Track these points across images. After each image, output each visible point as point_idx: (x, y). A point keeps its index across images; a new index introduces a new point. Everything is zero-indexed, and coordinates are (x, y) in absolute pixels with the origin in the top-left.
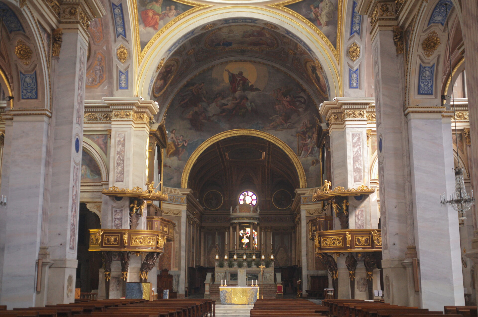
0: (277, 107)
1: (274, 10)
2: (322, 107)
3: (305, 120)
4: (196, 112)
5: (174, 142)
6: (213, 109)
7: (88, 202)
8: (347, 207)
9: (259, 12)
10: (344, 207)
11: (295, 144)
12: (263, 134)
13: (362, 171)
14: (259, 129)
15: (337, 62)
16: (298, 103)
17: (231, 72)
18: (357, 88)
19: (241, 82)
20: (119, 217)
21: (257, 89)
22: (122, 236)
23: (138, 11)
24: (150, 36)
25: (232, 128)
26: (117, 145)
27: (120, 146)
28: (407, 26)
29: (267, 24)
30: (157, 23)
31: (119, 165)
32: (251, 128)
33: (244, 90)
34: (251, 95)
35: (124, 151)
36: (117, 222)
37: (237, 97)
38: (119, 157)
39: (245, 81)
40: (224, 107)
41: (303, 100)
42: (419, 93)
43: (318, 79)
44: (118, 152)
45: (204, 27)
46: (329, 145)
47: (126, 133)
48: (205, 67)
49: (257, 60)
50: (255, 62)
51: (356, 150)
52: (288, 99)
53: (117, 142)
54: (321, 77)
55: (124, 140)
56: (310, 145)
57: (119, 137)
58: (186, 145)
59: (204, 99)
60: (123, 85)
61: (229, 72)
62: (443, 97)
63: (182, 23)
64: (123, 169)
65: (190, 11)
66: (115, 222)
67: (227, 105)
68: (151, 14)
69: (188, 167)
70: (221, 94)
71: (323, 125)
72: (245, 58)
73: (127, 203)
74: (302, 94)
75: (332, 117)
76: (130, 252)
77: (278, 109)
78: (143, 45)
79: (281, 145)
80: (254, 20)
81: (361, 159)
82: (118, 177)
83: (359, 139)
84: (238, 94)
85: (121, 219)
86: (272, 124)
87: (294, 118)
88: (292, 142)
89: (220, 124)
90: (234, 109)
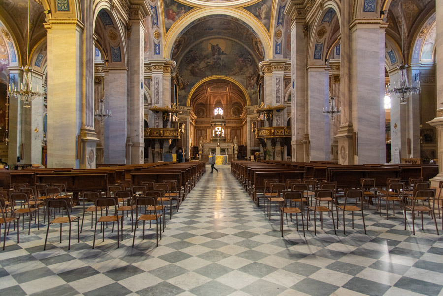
0: (236, 63)
1: (237, 10)
2: (260, 64)
3: (250, 70)
4: (194, 66)
5: (182, 82)
6: (202, 65)
8: (272, 115)
9: (229, 11)
10: (271, 116)
11: (245, 83)
14: (226, 75)
15: (269, 40)
16: (247, 61)
18: (279, 54)
19: (217, 50)
20: (157, 121)
21: (226, 54)
22: (160, 131)
23: (165, 10)
24: (171, 25)
25: (212, 75)
26: (155, 84)
27: (157, 85)
28: (310, 22)
29: (233, 18)
30: (174, 17)
31: (157, 95)
32: (222, 75)
33: (219, 54)
34: (222, 57)
35: (159, 88)
36: (157, 124)
37: (215, 58)
38: (157, 91)
39: (219, 49)
40: (209, 63)
41: (249, 60)
42: (315, 58)
43: (258, 49)
44: (156, 88)
45: (199, 20)
46: (264, 84)
47: (160, 78)
48: (198, 42)
49: (227, 38)
50: (225, 39)
51: (277, 86)
52: (242, 59)
53: (155, 82)
54: (260, 47)
55: (159, 82)
56: (253, 84)
57: (156, 80)
58: (188, 84)
59: (198, 59)
60: (157, 52)
61: (211, 44)
62: (326, 60)
63: (188, 17)
64: (159, 97)
65: (192, 10)
68: (171, 12)
69: (190, 95)
70: (207, 57)
71: (261, 74)
72: (220, 36)
73: (162, 115)
74: (249, 56)
75: (266, 69)
76: (164, 139)
78: (167, 29)
79: (237, 84)
80: (226, 16)
81: (280, 91)
82: (156, 101)
83: (279, 81)
84: (215, 56)
85: (159, 123)
86: (233, 72)
87: (245, 69)
88: (243, 82)
89: (206, 73)
90: (213, 65)
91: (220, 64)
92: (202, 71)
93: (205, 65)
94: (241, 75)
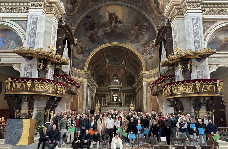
0: (132, 32)
3: (146, 37)
4: (92, 34)
5: (81, 47)
6: (100, 32)
7: (13, 64)
11: (141, 50)
12: (125, 45)
13: (200, 42)
14: (123, 43)
16: (142, 29)
17: (110, 12)
19: (115, 18)
20: (29, 71)
21: (122, 22)
25: (110, 42)
26: (31, 24)
27: (34, 25)
31: (32, 37)
32: (120, 42)
33: (116, 23)
34: (119, 25)
35: (36, 28)
37: (113, 26)
38: (32, 32)
39: (116, 17)
40: (106, 32)
41: (145, 27)
44: (32, 28)
47: (38, 17)
48: (96, 7)
50: (122, 5)
52: (137, 27)
53: (32, 22)
55: (37, 21)
56: (149, 50)
57: (33, 18)
58: (87, 49)
59: (96, 26)
61: (109, 12)
64: (35, 39)
66: (26, 75)
67: (107, 30)
69: (88, 60)
70: (104, 25)
72: (117, 3)
73: (36, 62)
74: (146, 24)
77: (132, 33)
79: (134, 50)
81: (199, 34)
82: (31, 45)
83: (197, 21)
84: (113, 25)
85: (31, 73)
86: (130, 40)
87: (140, 37)
88: (139, 49)
89: (104, 40)
90: (111, 33)
91: (117, 32)
92: (100, 38)
93: (103, 33)
94: (137, 42)
